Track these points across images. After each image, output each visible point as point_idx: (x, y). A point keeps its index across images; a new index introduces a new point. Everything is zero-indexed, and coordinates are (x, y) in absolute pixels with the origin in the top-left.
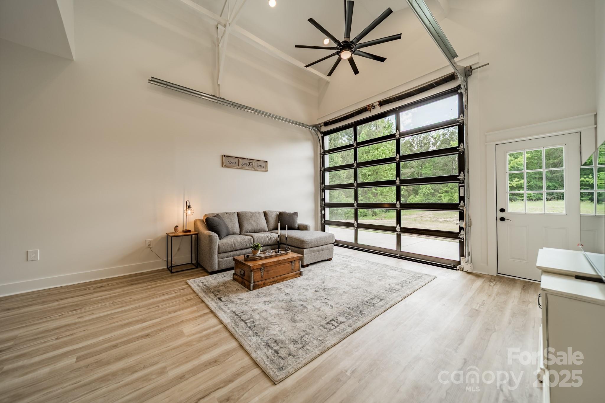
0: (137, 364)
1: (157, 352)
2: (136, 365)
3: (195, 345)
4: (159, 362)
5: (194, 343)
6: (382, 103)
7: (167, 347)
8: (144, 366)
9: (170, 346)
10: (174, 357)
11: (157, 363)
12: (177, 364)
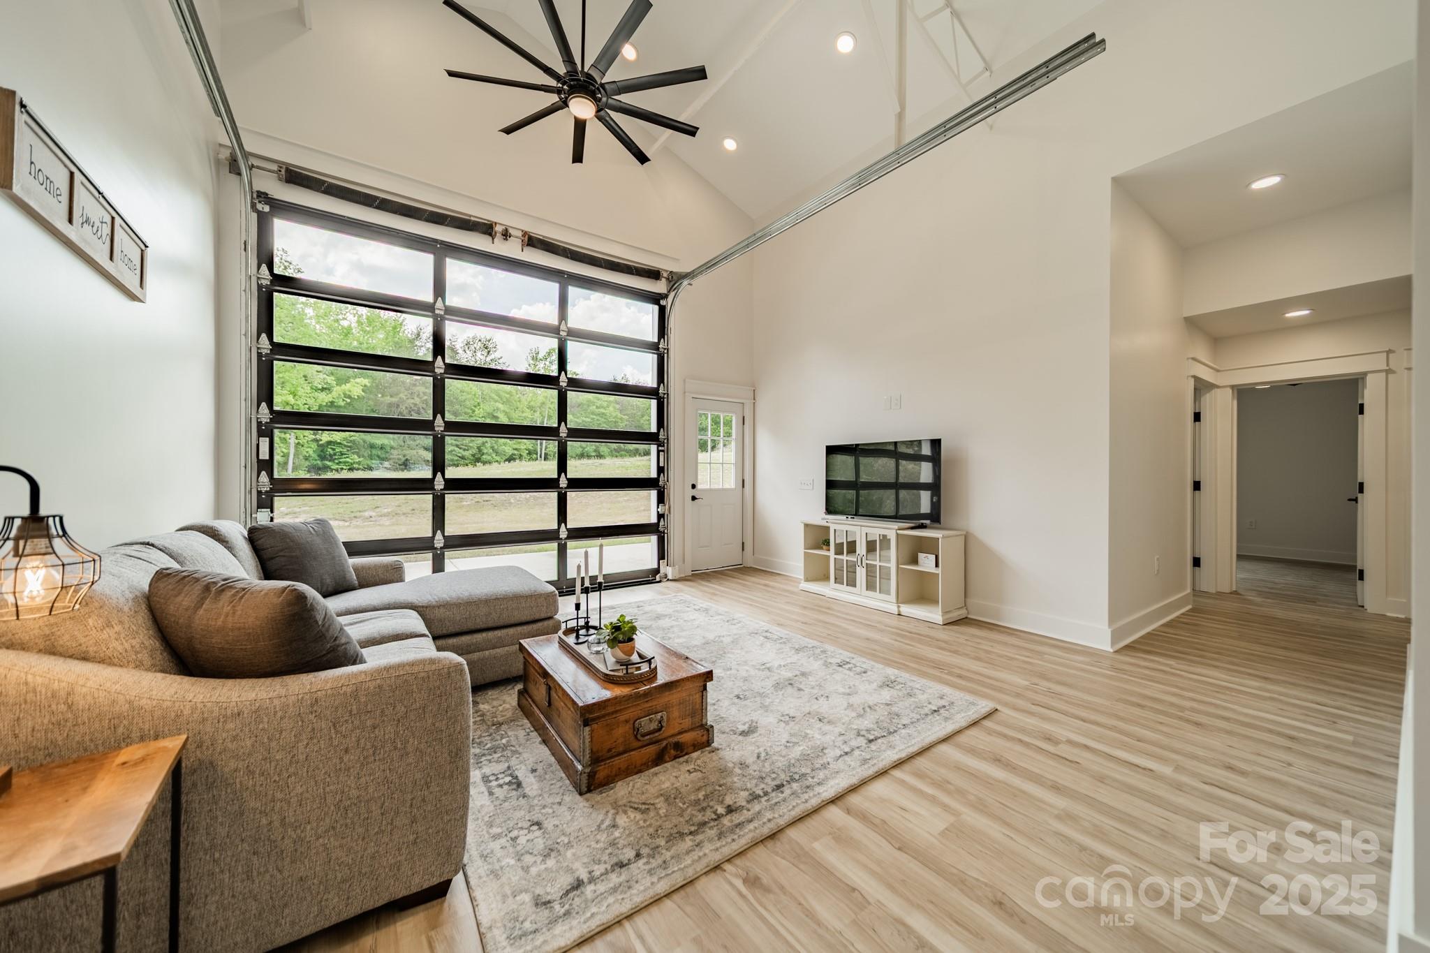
0: (1087, 865)
1: (1034, 849)
2: (1090, 867)
3: (975, 795)
4: (1055, 832)
5: (972, 798)
6: (532, 242)
7: (1012, 838)
8: (1081, 851)
9: (1004, 834)
10: (1025, 815)
11: (1058, 834)
12: (1038, 803)
